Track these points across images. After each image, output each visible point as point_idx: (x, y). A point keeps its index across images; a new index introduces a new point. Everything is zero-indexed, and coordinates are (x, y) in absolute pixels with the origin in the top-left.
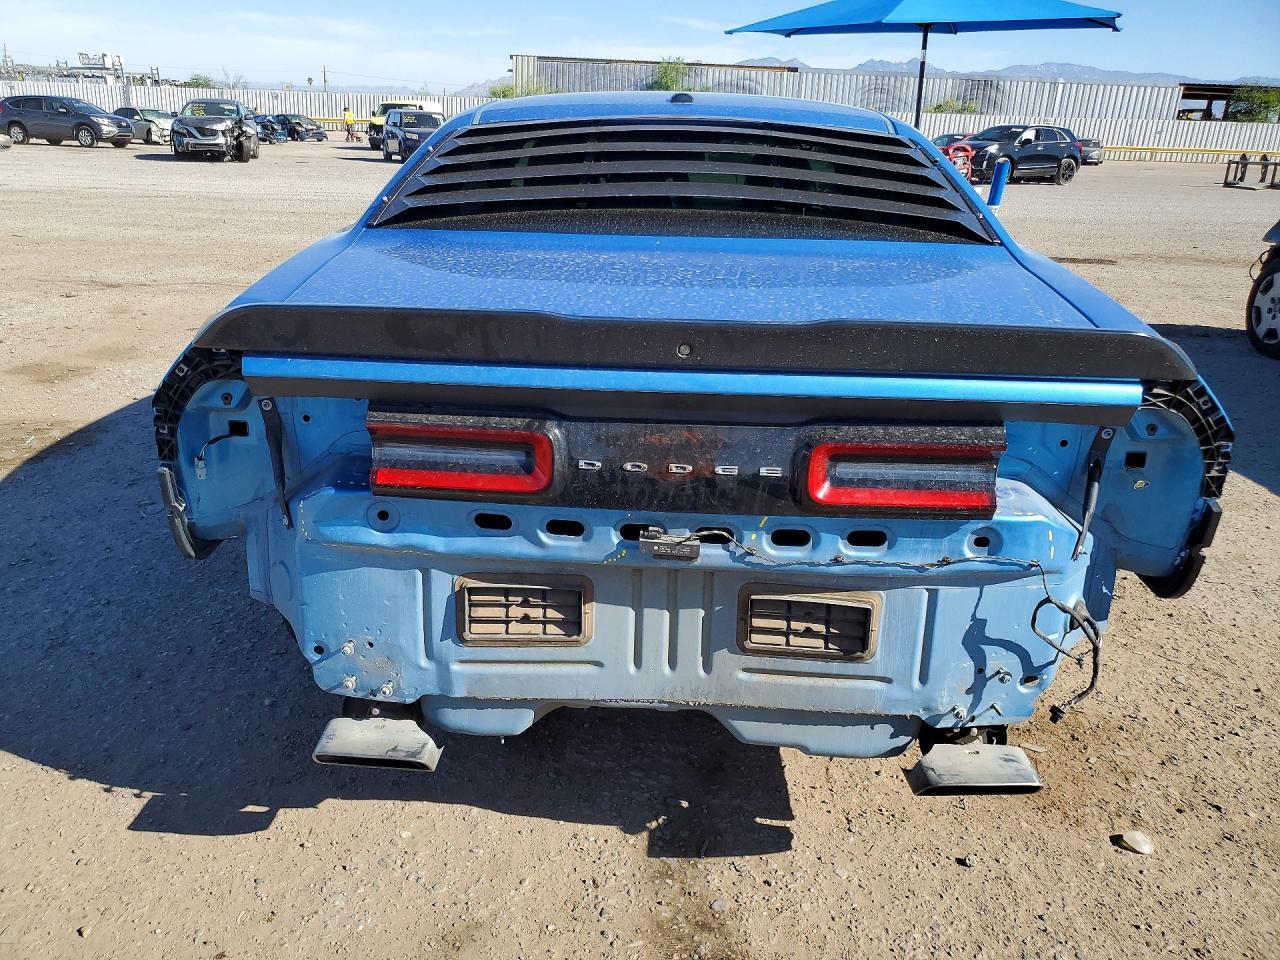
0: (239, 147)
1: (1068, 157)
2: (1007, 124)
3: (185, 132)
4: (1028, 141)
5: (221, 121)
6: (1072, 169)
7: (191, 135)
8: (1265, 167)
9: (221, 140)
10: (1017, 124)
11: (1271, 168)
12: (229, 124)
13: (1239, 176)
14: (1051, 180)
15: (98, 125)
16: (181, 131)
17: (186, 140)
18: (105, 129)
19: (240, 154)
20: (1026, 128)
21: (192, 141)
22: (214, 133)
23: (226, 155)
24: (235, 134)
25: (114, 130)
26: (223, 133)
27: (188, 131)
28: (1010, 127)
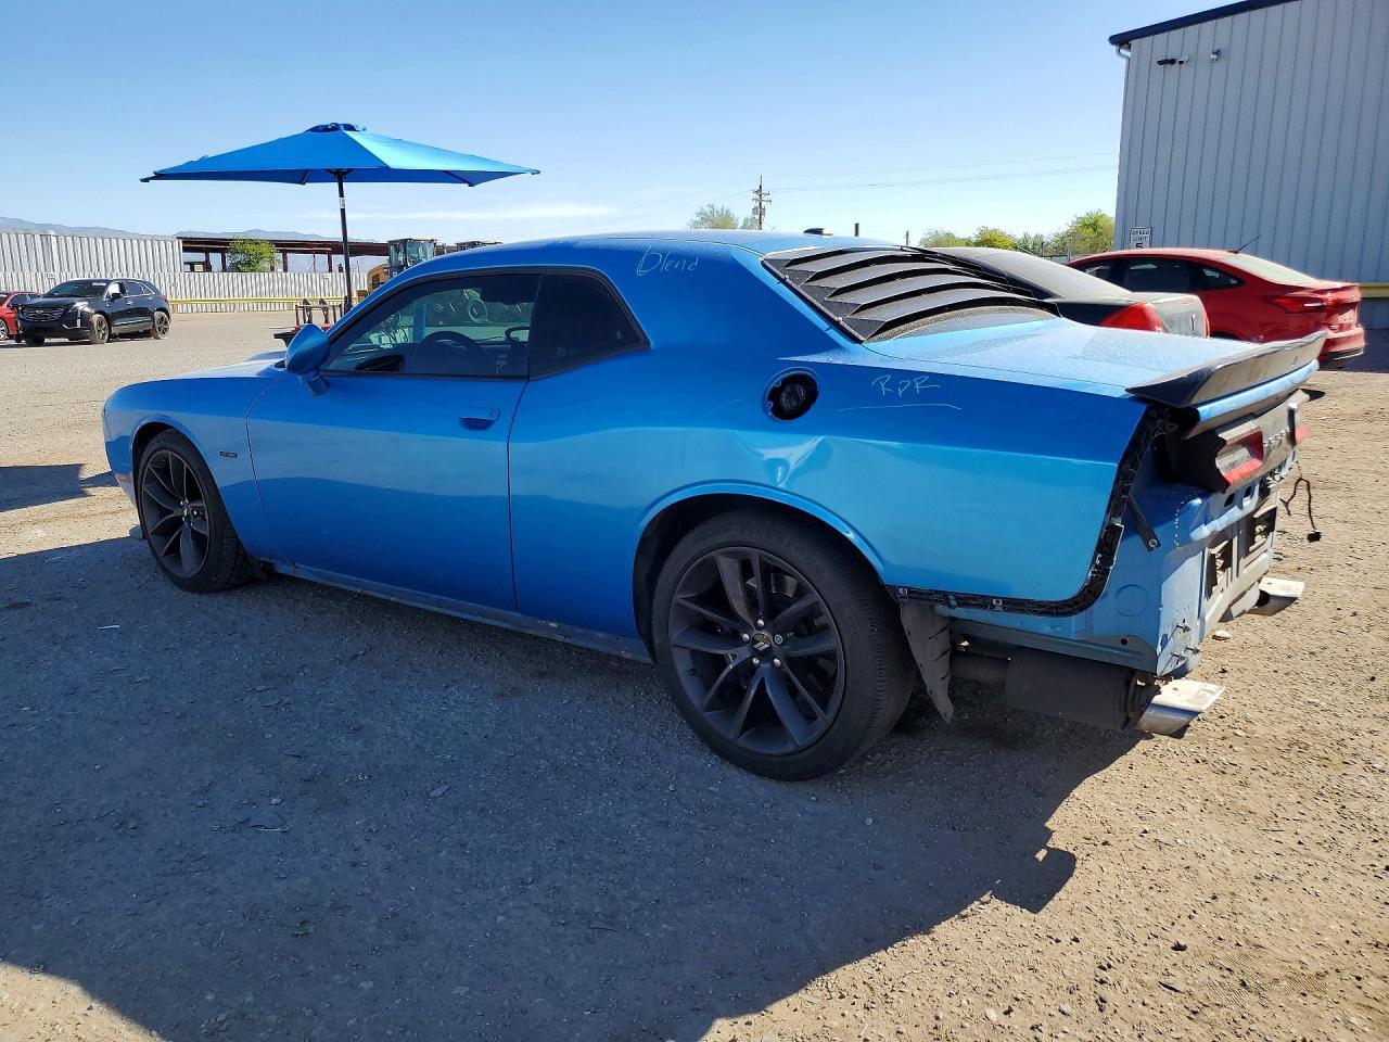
1: (158, 310)
2: (86, 278)
4: (116, 296)
6: (166, 322)
8: (326, 309)
10: (98, 278)
11: (331, 312)
13: (307, 319)
14: (146, 334)
20: (108, 282)
28: (90, 282)
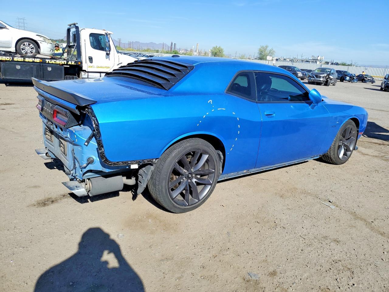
0: (327, 82)
3: (312, 76)
5: (324, 74)
7: (313, 77)
9: (322, 79)
12: (326, 75)
15: (298, 73)
16: (311, 76)
17: (312, 78)
18: (299, 75)
19: (326, 84)
21: (314, 79)
22: (320, 77)
23: (322, 84)
24: (327, 78)
25: (302, 75)
26: (323, 77)
27: (313, 76)
